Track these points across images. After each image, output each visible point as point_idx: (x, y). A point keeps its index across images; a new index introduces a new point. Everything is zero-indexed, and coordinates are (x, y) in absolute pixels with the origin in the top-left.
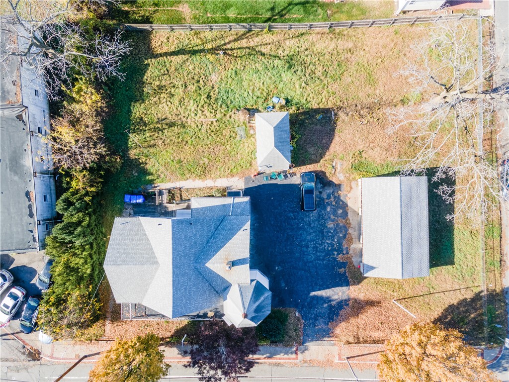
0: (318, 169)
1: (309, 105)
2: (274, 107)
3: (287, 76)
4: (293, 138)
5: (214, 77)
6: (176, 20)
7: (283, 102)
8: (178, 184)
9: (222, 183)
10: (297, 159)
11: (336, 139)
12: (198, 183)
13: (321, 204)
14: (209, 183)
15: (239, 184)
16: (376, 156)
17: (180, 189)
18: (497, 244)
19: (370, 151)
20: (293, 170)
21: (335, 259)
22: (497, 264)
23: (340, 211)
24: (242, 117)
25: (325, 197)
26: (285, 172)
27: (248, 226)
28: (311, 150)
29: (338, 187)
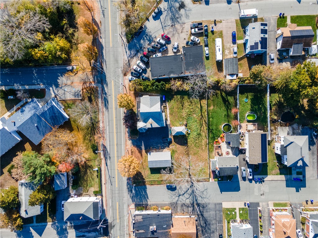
0: (173, 142)
1: (188, 139)
2: (188, 131)
3: (195, 133)
4: (180, 135)
5: (195, 115)
6: (208, 106)
8: (168, 108)
9: (169, 119)
10: (174, 137)
11: (180, 146)
12: (168, 113)
13: (164, 143)
14: (168, 115)
15: (168, 123)
16: (176, 155)
18: (156, 183)
20: (172, 136)
21: (151, 146)
22: (152, 183)
23: (162, 147)
24: (185, 123)
25: (166, 144)
26: (172, 134)
27: (159, 126)
28: (177, 140)
29: (169, 147)
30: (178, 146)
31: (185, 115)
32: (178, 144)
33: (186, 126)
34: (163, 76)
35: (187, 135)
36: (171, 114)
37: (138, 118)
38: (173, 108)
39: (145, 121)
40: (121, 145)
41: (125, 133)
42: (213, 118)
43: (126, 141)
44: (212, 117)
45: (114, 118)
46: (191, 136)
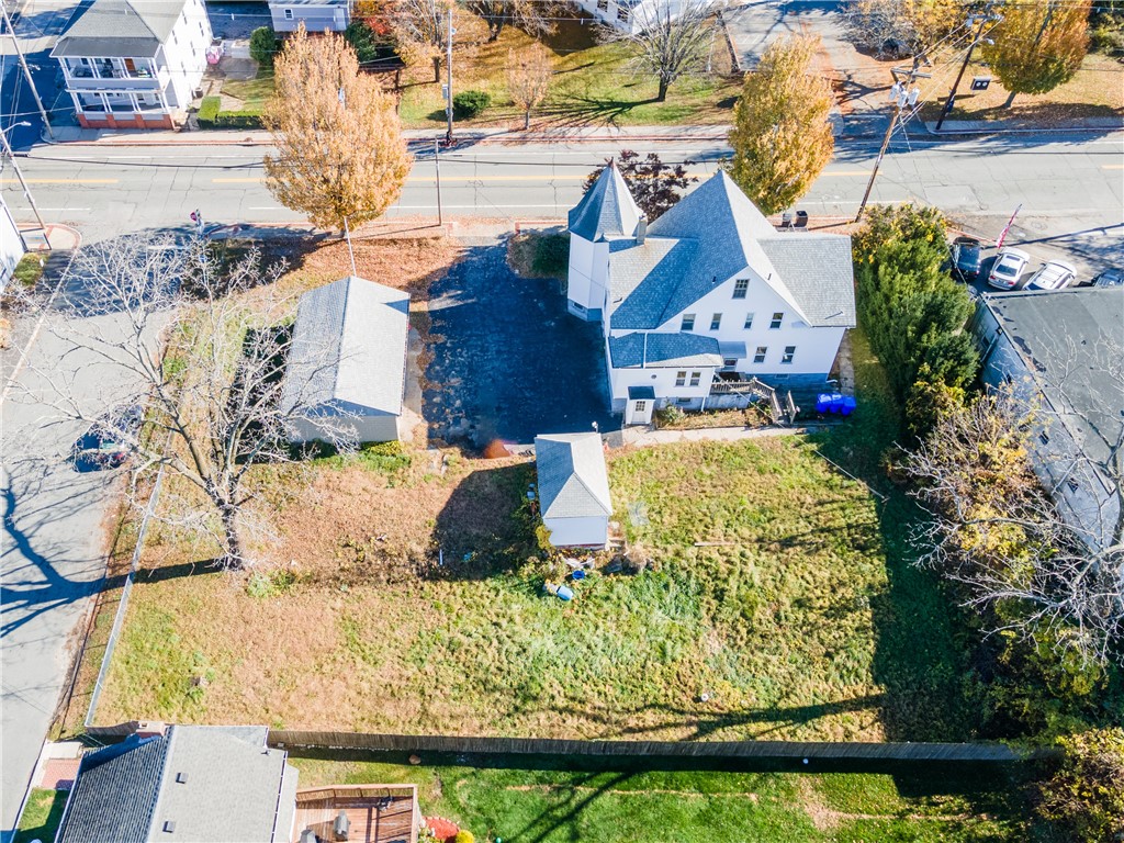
0: (475, 461)
1: (492, 583)
5: (714, 644)
7: (549, 585)
12: (716, 435)
17: (749, 426)
19: (371, 488)
21: (450, 337)
24: (639, 551)
30: (439, 498)
31: (716, 556)
32: (456, 493)
33: (616, 564)
34: (1033, 361)
35: (527, 571)
38: (760, 470)
40: (476, 200)
41: (548, 218)
46: (520, 603)
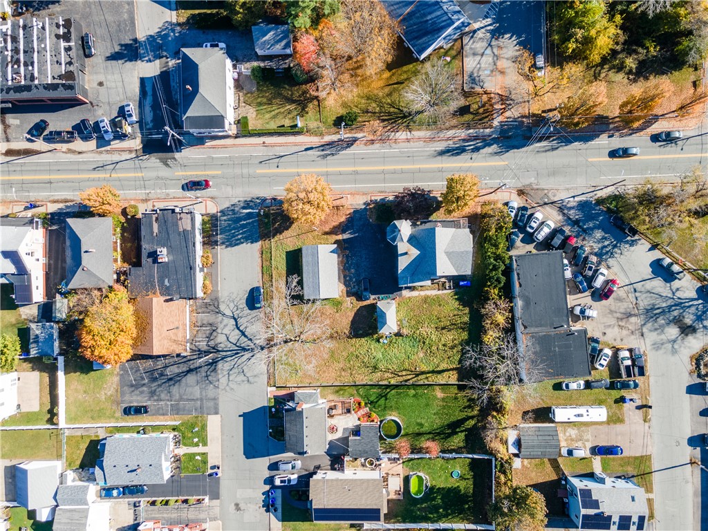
0: (360, 302)
2: (386, 337)
3: (380, 356)
4: (375, 320)
5: (421, 355)
6: (444, 386)
7: (381, 340)
8: (440, 292)
9: (415, 293)
10: (373, 306)
11: (351, 319)
12: (429, 293)
13: (358, 283)
14: (423, 293)
15: (406, 293)
16: (329, 309)
17: (439, 290)
18: (264, 263)
19: (332, 312)
20: (375, 302)
22: (264, 252)
23: (348, 278)
24: (405, 331)
25: (356, 287)
26: (379, 301)
27: (399, 272)
28: (364, 313)
29: (349, 293)
30: (351, 315)
31: (424, 333)
32: (355, 314)
33: (398, 334)
34: (519, 283)
35: (375, 336)
36: (425, 299)
37: (419, 223)
38: (440, 305)
39: (412, 240)
40: (355, 182)
41: (382, 192)
42: (414, 396)
43: (364, 194)
44: (417, 394)
45: (418, 166)
46: (374, 345)
